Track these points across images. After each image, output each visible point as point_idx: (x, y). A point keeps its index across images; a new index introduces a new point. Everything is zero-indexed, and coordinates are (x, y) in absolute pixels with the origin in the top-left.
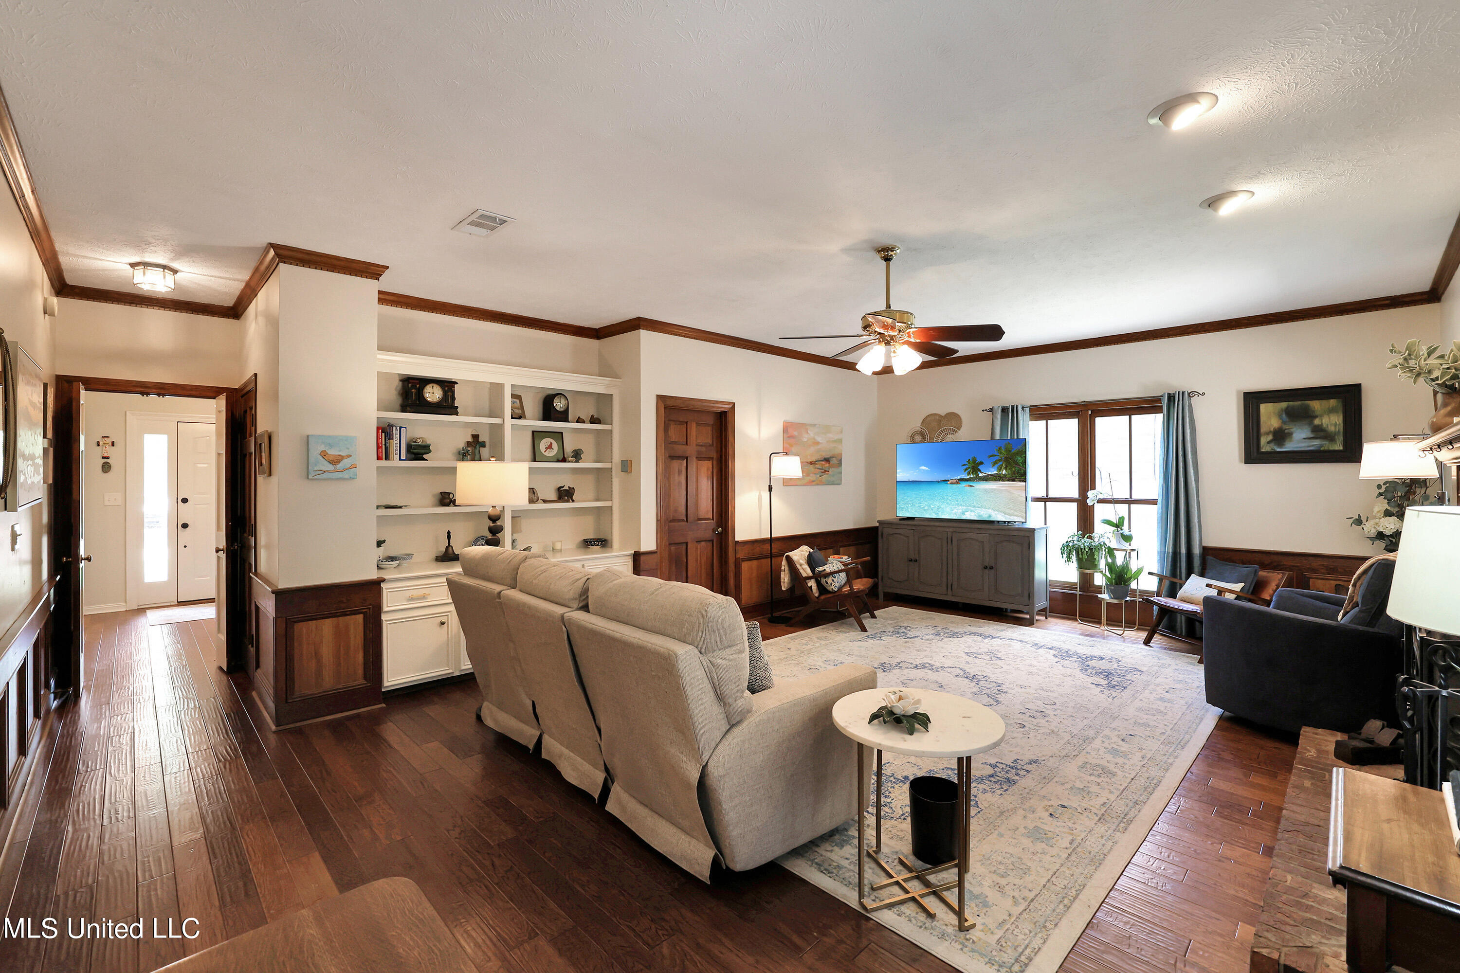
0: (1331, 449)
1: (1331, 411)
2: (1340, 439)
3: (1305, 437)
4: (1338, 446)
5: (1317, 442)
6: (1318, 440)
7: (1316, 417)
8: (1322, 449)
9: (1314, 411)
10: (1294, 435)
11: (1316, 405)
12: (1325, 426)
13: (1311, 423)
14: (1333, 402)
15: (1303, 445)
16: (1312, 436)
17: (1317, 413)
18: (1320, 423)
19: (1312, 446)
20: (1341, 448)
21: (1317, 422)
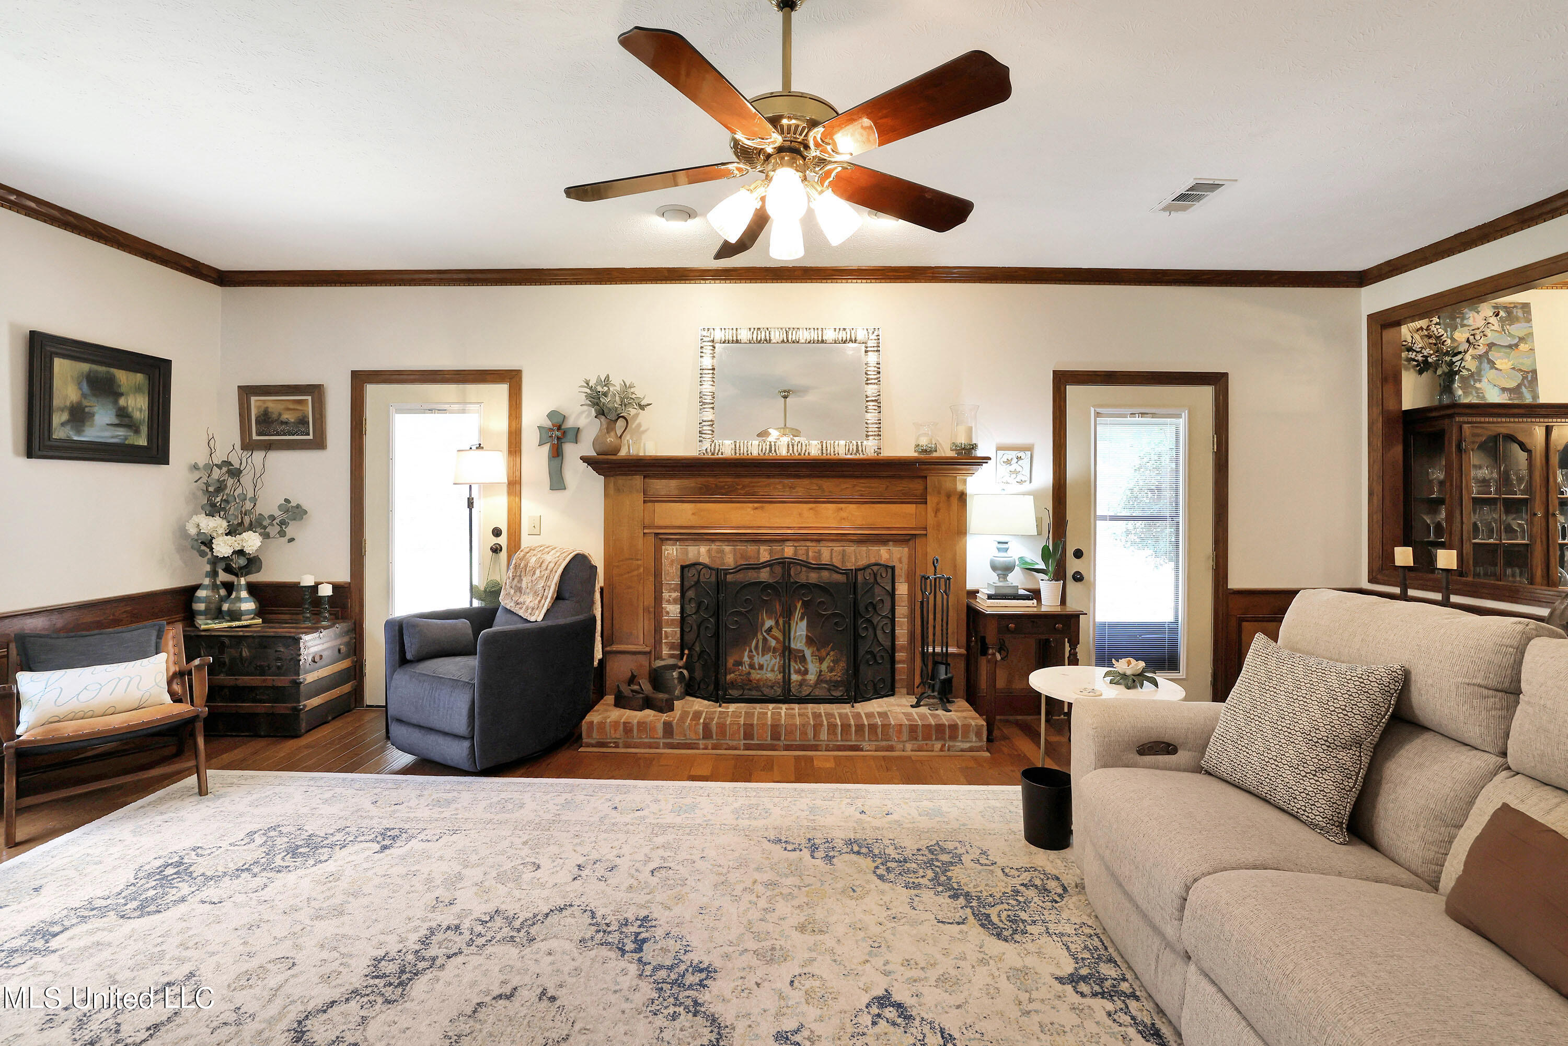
0: (136, 443)
1: (138, 389)
2: (144, 430)
3: (109, 423)
4: (142, 441)
5: (121, 432)
6: (121, 429)
7: (122, 394)
8: (127, 442)
9: (119, 386)
10: (97, 417)
11: (124, 378)
12: (130, 409)
13: (116, 402)
14: (139, 377)
15: (107, 434)
16: (117, 422)
17: (123, 390)
18: (125, 405)
19: (117, 436)
20: (146, 444)
21: (122, 402)
